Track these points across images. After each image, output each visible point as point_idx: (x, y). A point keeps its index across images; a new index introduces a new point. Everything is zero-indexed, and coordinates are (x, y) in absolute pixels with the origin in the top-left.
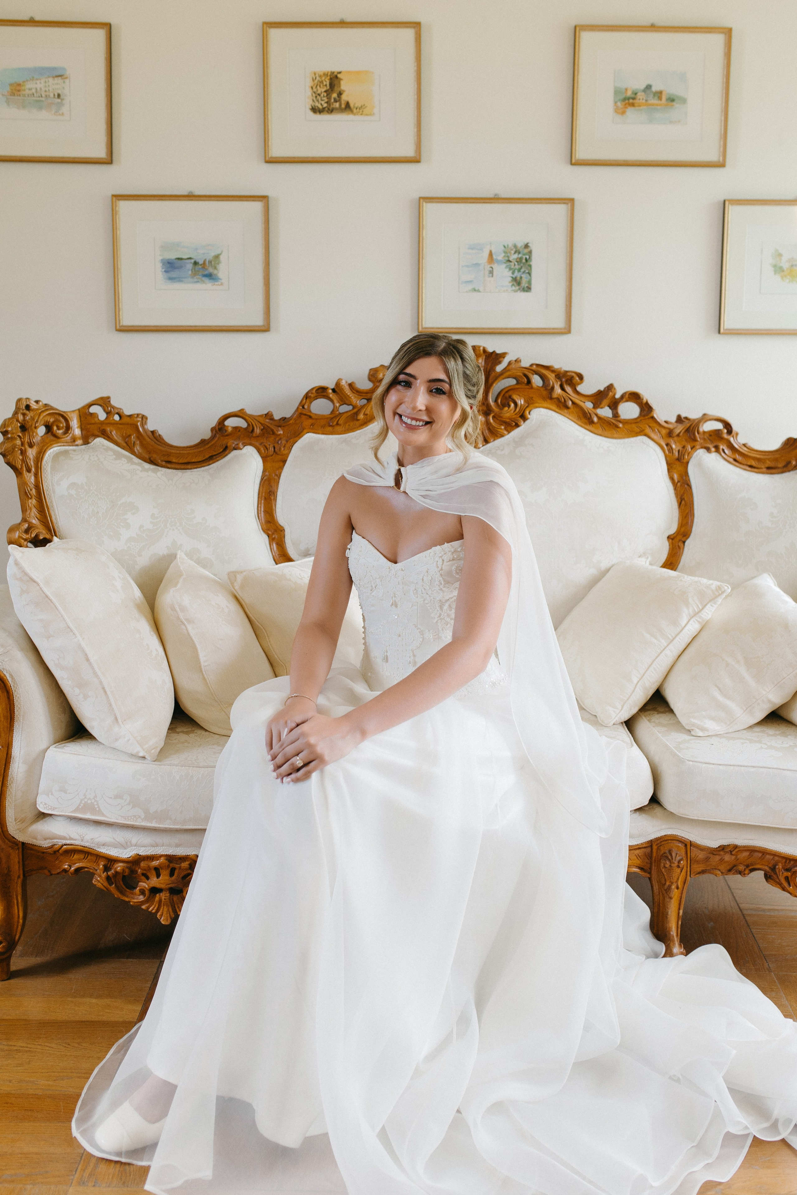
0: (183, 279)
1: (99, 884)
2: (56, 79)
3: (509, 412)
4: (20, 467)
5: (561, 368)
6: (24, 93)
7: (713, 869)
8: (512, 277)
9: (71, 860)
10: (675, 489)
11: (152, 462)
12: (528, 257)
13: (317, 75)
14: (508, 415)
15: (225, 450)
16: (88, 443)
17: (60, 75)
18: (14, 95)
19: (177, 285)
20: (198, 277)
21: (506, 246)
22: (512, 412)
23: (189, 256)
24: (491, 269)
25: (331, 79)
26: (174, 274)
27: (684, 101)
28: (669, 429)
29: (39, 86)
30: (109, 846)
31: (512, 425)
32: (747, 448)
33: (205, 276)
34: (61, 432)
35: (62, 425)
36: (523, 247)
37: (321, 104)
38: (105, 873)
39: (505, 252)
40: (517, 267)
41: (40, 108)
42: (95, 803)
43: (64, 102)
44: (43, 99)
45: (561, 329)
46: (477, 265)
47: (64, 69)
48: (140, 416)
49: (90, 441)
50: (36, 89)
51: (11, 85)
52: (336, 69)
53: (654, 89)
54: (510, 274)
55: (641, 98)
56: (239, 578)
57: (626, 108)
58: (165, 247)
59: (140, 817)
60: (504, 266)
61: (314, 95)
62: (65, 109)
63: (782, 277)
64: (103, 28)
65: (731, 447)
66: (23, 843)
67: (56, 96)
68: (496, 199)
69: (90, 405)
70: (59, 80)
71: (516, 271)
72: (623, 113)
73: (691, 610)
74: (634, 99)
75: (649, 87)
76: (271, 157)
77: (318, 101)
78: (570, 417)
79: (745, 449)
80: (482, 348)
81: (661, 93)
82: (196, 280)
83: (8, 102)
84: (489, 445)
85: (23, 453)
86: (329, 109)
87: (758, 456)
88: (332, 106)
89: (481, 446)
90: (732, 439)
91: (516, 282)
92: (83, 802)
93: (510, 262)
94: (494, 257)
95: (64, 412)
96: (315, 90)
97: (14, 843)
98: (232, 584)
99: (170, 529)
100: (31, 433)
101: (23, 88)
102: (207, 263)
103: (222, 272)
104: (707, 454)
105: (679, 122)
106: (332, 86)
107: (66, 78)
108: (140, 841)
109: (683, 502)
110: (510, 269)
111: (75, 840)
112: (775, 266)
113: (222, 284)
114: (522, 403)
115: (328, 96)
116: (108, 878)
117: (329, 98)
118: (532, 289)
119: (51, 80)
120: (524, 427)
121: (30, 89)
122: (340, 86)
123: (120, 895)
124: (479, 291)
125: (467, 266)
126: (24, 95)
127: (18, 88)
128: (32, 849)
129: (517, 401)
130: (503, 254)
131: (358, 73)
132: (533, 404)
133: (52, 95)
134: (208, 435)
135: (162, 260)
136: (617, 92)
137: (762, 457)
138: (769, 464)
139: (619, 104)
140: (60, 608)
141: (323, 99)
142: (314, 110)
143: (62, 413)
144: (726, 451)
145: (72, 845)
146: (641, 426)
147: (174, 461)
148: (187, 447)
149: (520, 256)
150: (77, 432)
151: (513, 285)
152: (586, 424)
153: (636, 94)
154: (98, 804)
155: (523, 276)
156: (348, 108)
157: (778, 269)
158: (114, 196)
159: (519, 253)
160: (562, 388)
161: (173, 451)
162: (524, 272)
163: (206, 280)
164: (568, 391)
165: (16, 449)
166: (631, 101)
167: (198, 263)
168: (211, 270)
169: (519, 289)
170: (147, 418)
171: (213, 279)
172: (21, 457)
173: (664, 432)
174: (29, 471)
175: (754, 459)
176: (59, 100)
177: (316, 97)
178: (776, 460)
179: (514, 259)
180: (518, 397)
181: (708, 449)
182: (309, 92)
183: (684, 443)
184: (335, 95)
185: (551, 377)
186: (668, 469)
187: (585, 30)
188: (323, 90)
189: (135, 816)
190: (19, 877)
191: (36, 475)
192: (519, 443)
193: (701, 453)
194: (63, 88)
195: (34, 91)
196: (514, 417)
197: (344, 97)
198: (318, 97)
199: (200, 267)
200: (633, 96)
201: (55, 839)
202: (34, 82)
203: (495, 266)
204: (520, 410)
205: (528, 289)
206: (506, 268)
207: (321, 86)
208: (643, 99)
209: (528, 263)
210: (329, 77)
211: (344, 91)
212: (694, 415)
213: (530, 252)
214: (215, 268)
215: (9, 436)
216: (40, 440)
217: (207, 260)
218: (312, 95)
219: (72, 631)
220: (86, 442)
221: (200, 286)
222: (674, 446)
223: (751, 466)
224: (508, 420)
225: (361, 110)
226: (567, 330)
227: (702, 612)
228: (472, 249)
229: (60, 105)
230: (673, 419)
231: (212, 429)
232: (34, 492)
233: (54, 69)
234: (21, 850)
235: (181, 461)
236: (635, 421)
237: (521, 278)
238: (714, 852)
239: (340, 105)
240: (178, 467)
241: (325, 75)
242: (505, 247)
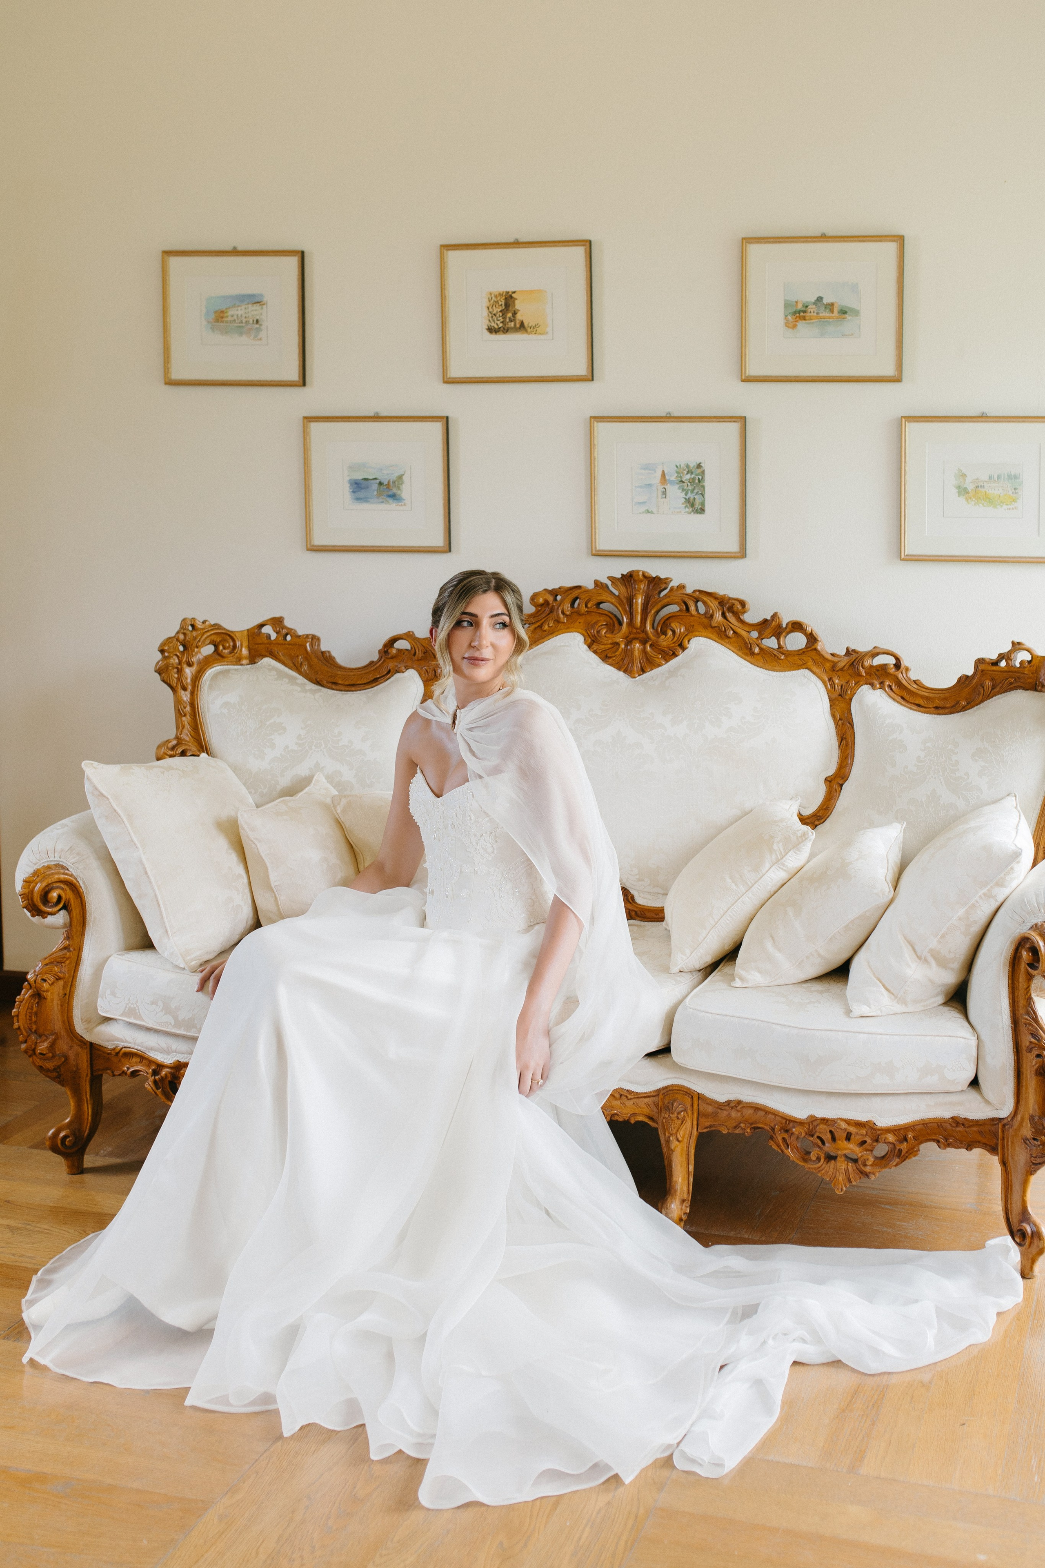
0: (369, 500)
1: (149, 1087)
2: (255, 305)
3: (665, 641)
4: (175, 685)
5: (725, 595)
6: (226, 319)
7: (720, 1125)
8: (685, 499)
9: (131, 1063)
10: (836, 727)
11: (318, 683)
12: (700, 477)
13: (493, 296)
14: (665, 643)
15: (389, 674)
16: (255, 663)
17: (257, 301)
18: (218, 322)
19: (365, 506)
20: (382, 497)
21: (679, 466)
22: (670, 640)
23: (374, 477)
24: (664, 490)
25: (506, 298)
26: (362, 494)
27: (856, 313)
28: (833, 662)
29: (240, 313)
30: (156, 1051)
31: (669, 654)
32: (917, 685)
33: (389, 496)
34: (226, 651)
35: (228, 645)
36: (696, 467)
37: (497, 324)
38: (153, 1077)
39: (677, 472)
40: (690, 488)
41: (241, 334)
42: (137, 1008)
43: (262, 327)
44: (244, 325)
45: (735, 553)
46: (650, 485)
47: (261, 295)
48: (310, 637)
49: (256, 660)
50: (238, 315)
51: (216, 312)
52: (511, 289)
53: (825, 301)
54: (683, 495)
55: (812, 312)
56: (344, 801)
57: (797, 321)
58: (352, 468)
59: (171, 1024)
60: (678, 486)
61: (490, 315)
62: (262, 334)
63: (967, 499)
64: (295, 256)
65: (900, 684)
66: (91, 1044)
67: (255, 322)
68: (669, 418)
69: (262, 626)
70: (257, 307)
71: (689, 492)
72: (794, 327)
73: (774, 857)
74: (805, 312)
75: (820, 299)
76: (449, 378)
77: (494, 321)
78: (730, 647)
79: (915, 686)
80: (641, 573)
81: (832, 305)
82: (381, 500)
83: (213, 329)
84: (645, 675)
85: (180, 671)
86: (504, 329)
87: (927, 694)
88: (507, 326)
89: (637, 675)
90: (900, 676)
91: (690, 503)
92: (128, 1006)
93: (683, 482)
94: (667, 477)
95: (232, 632)
96: (491, 310)
97: (82, 1042)
98: (335, 807)
99: (315, 751)
100: (190, 653)
101: (226, 315)
102: (391, 483)
103: (405, 492)
104: (872, 691)
105: (852, 335)
106: (507, 305)
107: (264, 304)
108: (179, 1048)
109: (844, 742)
110: (683, 490)
111: (130, 1043)
112: (959, 487)
113: (405, 505)
114: (683, 630)
115: (504, 316)
116: (155, 1082)
117: (504, 318)
118: (706, 511)
119: (250, 306)
120: (682, 657)
121: (232, 316)
122: (514, 305)
123: (165, 1100)
124: (652, 513)
125: (641, 487)
126: (227, 322)
127: (222, 315)
128: (99, 1050)
129: (676, 629)
130: (676, 475)
131: (531, 292)
132: (692, 632)
133: (251, 322)
134: (375, 657)
135: (350, 480)
136: (787, 305)
137: (931, 695)
138: (937, 703)
139: (789, 317)
140: (126, 822)
141: (499, 319)
142: (491, 330)
143: (228, 633)
144: (894, 687)
145: (129, 1048)
146: (804, 658)
147: (340, 682)
148: (356, 669)
149: (693, 476)
150: (245, 652)
151: (686, 507)
152: (746, 654)
153: (807, 307)
154: (138, 1009)
155: (695, 497)
156: (522, 327)
157: (962, 491)
158: (305, 418)
159: (692, 473)
160: (724, 615)
161: (339, 673)
162: (697, 493)
163: (390, 500)
164: (730, 619)
165: (170, 668)
166: (802, 314)
167: (383, 483)
168: (394, 490)
169: (693, 511)
170: (319, 639)
171: (397, 499)
172: (176, 676)
173: (828, 665)
174: (185, 689)
175: (923, 697)
176: (257, 326)
177: (492, 317)
178: (945, 699)
179: (686, 480)
180: (677, 624)
181: (872, 685)
182: (485, 312)
183: (848, 677)
184: (510, 315)
185: (714, 604)
186: (831, 706)
187: (752, 243)
188: (499, 310)
189: (167, 1022)
190: (87, 1075)
191: (192, 693)
192: (672, 673)
193: (865, 688)
194: (261, 314)
195: (235, 317)
196: (672, 645)
197: (519, 317)
198: (494, 317)
199: (385, 487)
200: (804, 309)
201: (115, 1041)
202: (236, 308)
203: (668, 487)
204: (678, 638)
205: (702, 511)
206: (679, 488)
207: (497, 306)
208: (814, 312)
209: (701, 484)
210: (504, 297)
211: (518, 310)
212: (863, 647)
213: (703, 472)
214: (399, 488)
215: (166, 654)
216: (203, 659)
217: (391, 481)
218: (489, 315)
219: (135, 844)
220: (253, 660)
221: (383, 506)
222: (837, 681)
223: (918, 705)
224: (666, 649)
225: (535, 329)
226: (742, 554)
227: (784, 859)
228: (645, 469)
229: (258, 330)
230: (842, 652)
231: (380, 652)
232: (188, 708)
233: (253, 296)
234: (89, 1050)
235: (346, 683)
236: (797, 653)
237: (694, 499)
238: (720, 1106)
239: (515, 325)
240: (343, 688)
241: (501, 295)
242: (677, 467)
